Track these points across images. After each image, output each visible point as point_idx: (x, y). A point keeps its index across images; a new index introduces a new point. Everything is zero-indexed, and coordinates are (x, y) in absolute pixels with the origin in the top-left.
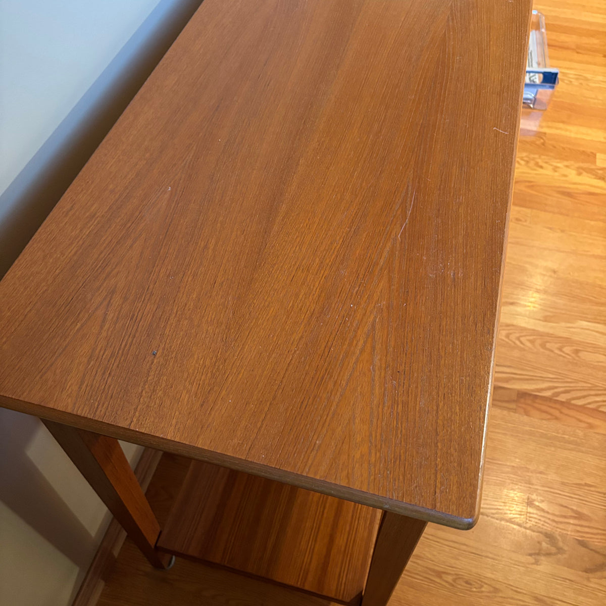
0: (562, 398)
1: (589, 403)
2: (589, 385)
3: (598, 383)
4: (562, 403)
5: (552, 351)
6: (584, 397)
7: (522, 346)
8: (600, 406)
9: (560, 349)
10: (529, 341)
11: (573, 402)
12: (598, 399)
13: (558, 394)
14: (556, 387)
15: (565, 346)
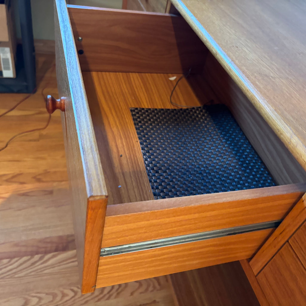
0: (37, 257)
1: (17, 261)
2: (16, 276)
3: (9, 281)
4: (37, 253)
5: (47, 294)
6: (21, 264)
7: (72, 288)
8: (9, 262)
9: (40, 299)
10: (67, 295)
11: (29, 257)
12: (10, 267)
13: (41, 259)
14: (42, 264)
15: (37, 303)
